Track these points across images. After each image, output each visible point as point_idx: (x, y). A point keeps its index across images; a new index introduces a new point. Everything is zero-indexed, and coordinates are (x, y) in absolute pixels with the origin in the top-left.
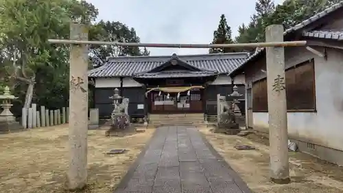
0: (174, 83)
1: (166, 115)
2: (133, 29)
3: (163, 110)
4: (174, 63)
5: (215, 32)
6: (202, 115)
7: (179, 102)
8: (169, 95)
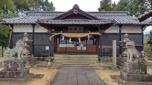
0: (76, 29)
1: (68, 56)
2: (52, 2)
3: (65, 51)
4: (76, 12)
5: (101, 2)
6: (96, 56)
7: (78, 45)
8: (70, 39)
